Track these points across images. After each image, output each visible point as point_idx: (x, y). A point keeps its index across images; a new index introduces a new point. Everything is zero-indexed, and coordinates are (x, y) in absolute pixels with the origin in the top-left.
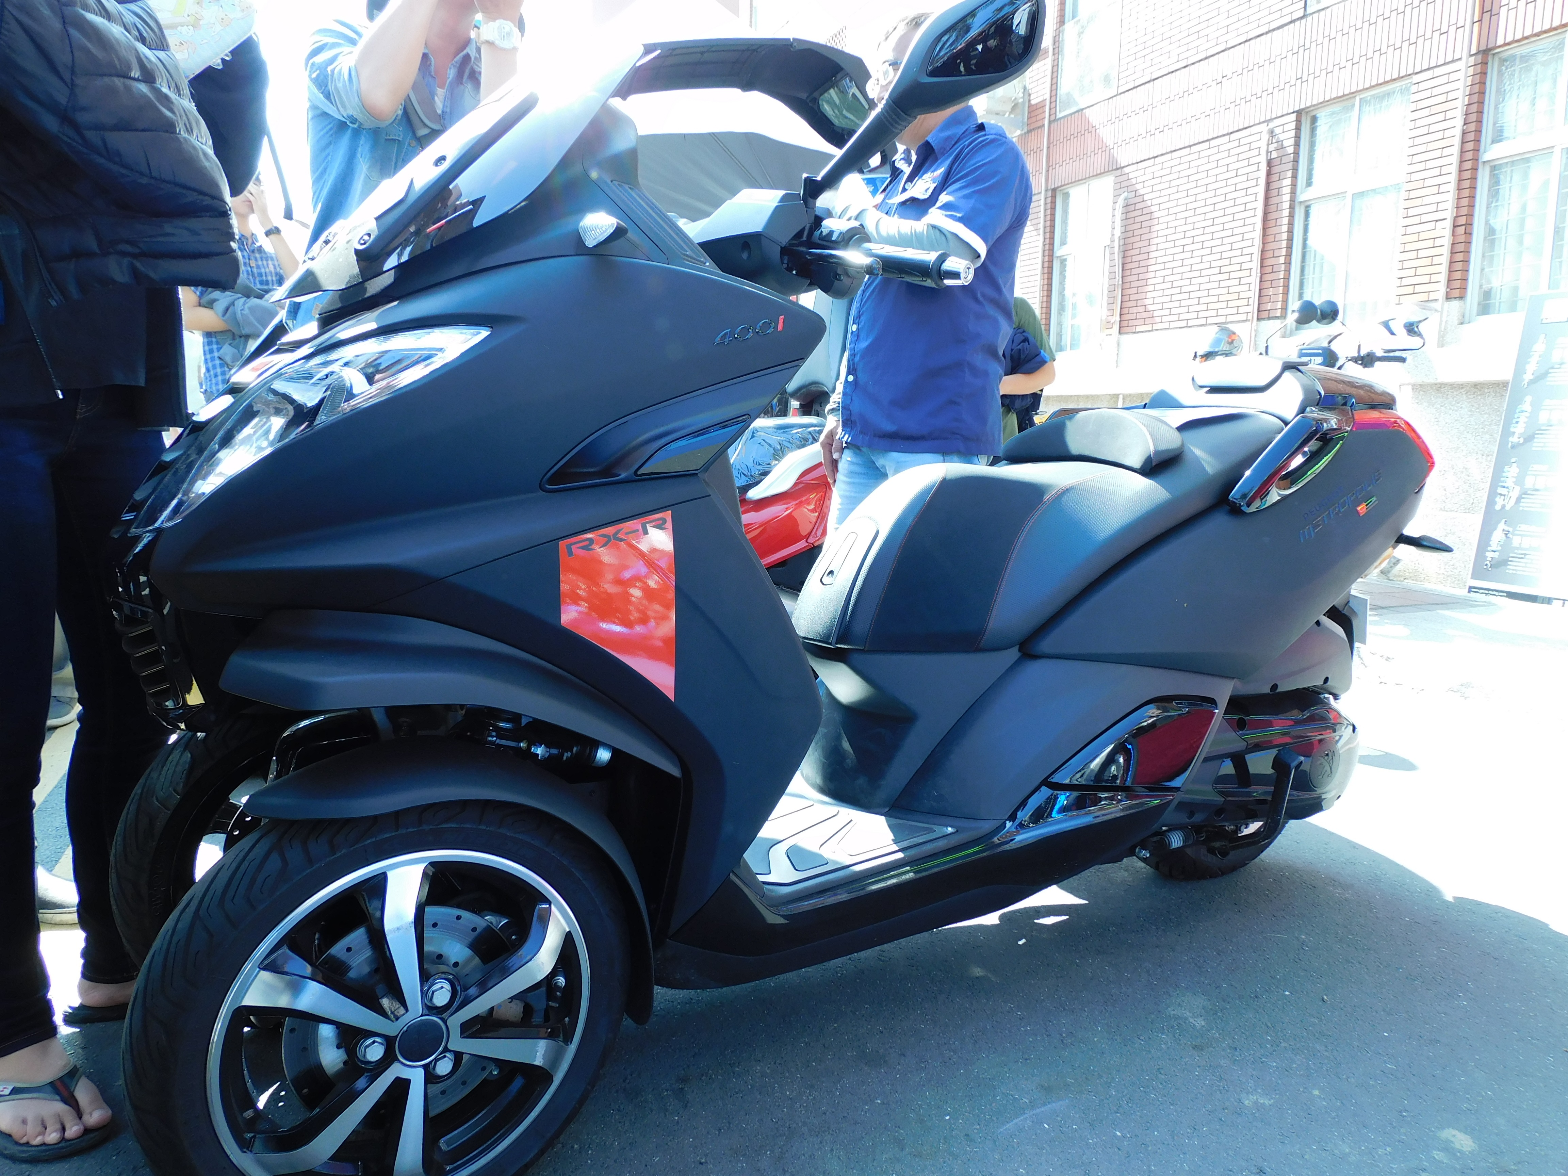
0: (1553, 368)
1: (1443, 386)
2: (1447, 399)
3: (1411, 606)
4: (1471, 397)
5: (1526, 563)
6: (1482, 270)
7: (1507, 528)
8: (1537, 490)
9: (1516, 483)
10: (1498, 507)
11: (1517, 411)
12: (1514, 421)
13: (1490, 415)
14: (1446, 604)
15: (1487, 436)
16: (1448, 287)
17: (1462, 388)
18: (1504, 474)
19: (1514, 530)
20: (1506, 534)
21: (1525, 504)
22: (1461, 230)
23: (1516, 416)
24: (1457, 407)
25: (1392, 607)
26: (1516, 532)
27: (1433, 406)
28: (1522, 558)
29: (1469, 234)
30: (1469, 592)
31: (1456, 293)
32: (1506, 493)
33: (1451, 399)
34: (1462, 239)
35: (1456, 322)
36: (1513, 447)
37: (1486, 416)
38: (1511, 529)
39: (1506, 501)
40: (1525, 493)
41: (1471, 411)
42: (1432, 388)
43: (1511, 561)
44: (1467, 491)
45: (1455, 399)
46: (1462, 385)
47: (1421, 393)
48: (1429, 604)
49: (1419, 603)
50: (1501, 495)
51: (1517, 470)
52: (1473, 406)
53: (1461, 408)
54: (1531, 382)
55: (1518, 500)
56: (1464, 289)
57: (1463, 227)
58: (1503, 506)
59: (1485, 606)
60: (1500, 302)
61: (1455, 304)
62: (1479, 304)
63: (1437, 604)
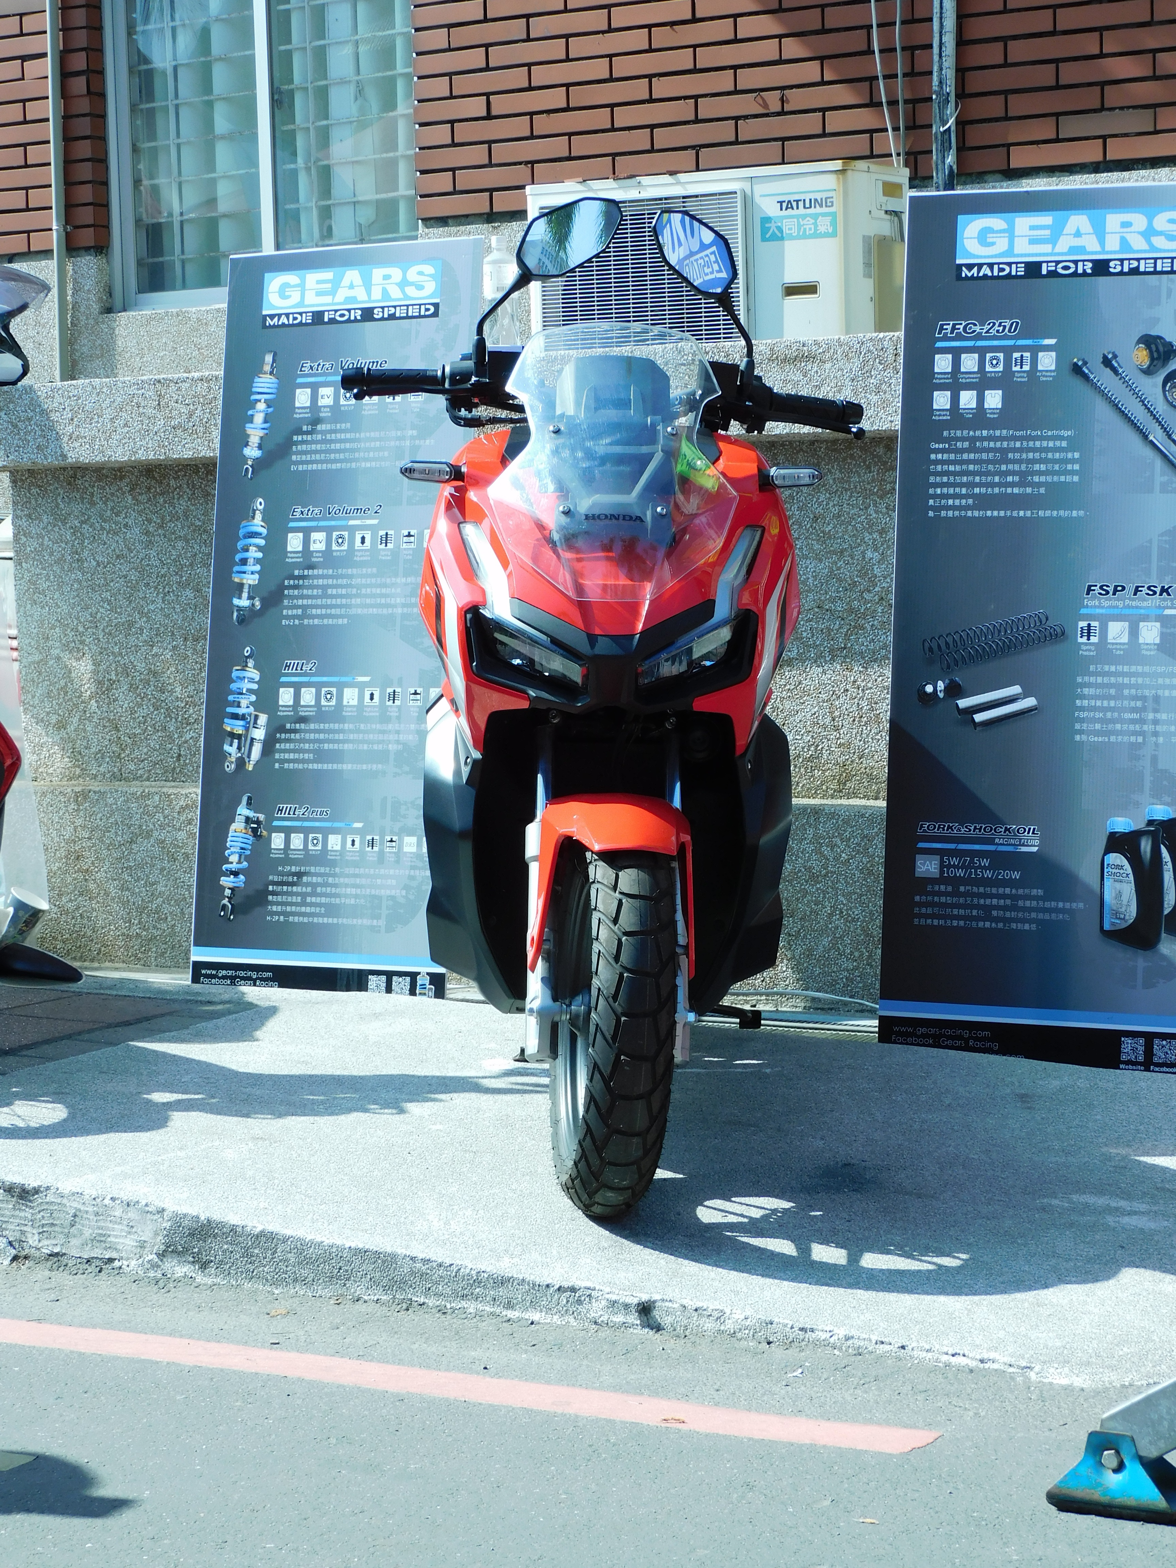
0: (299, 432)
1: (79, 475)
2: (93, 504)
3: (69, 1037)
4: (143, 498)
5: (304, 895)
6: (137, 182)
7: (251, 814)
8: (303, 720)
9: (258, 706)
10: (230, 767)
11: (241, 533)
12: (238, 557)
13: (187, 541)
14: (147, 1019)
15: (189, 593)
16: (67, 222)
17: (122, 478)
18: (233, 686)
19: (270, 818)
20: (255, 831)
21: (284, 752)
22: (79, 85)
23: (240, 545)
24: (115, 523)
25: (28, 1047)
26: (275, 823)
27: (64, 523)
28: (292, 884)
29: (97, 94)
30: (196, 979)
31: (87, 237)
32: (240, 731)
33: (100, 504)
34: (83, 105)
35: (96, 307)
36: (242, 621)
37: (180, 544)
38: (262, 817)
39: (244, 750)
40: (282, 729)
41: (147, 533)
42: (57, 479)
43: (274, 893)
44: (164, 729)
45: (110, 504)
46: (120, 469)
47: (34, 490)
48: (109, 1026)
49: (88, 1026)
50: (232, 735)
51: (255, 675)
52: (150, 521)
53: (126, 526)
54: (259, 465)
55: (269, 746)
56: (103, 226)
57: (83, 79)
58: (241, 763)
59: (230, 1012)
60: (183, 262)
61: (88, 263)
62: (140, 263)
63: (128, 1024)
